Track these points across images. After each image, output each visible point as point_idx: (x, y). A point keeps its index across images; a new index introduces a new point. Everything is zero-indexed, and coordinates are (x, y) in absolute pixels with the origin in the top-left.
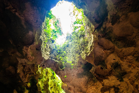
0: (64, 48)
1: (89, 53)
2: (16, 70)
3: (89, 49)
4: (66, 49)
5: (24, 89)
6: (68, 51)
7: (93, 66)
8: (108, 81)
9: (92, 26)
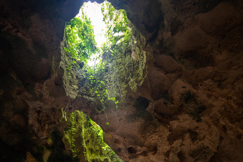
0: (101, 74)
1: (142, 82)
2: (27, 119)
3: (141, 74)
4: (103, 76)
5: (43, 149)
6: (107, 80)
7: (151, 102)
8: (178, 123)
9: (141, 37)
